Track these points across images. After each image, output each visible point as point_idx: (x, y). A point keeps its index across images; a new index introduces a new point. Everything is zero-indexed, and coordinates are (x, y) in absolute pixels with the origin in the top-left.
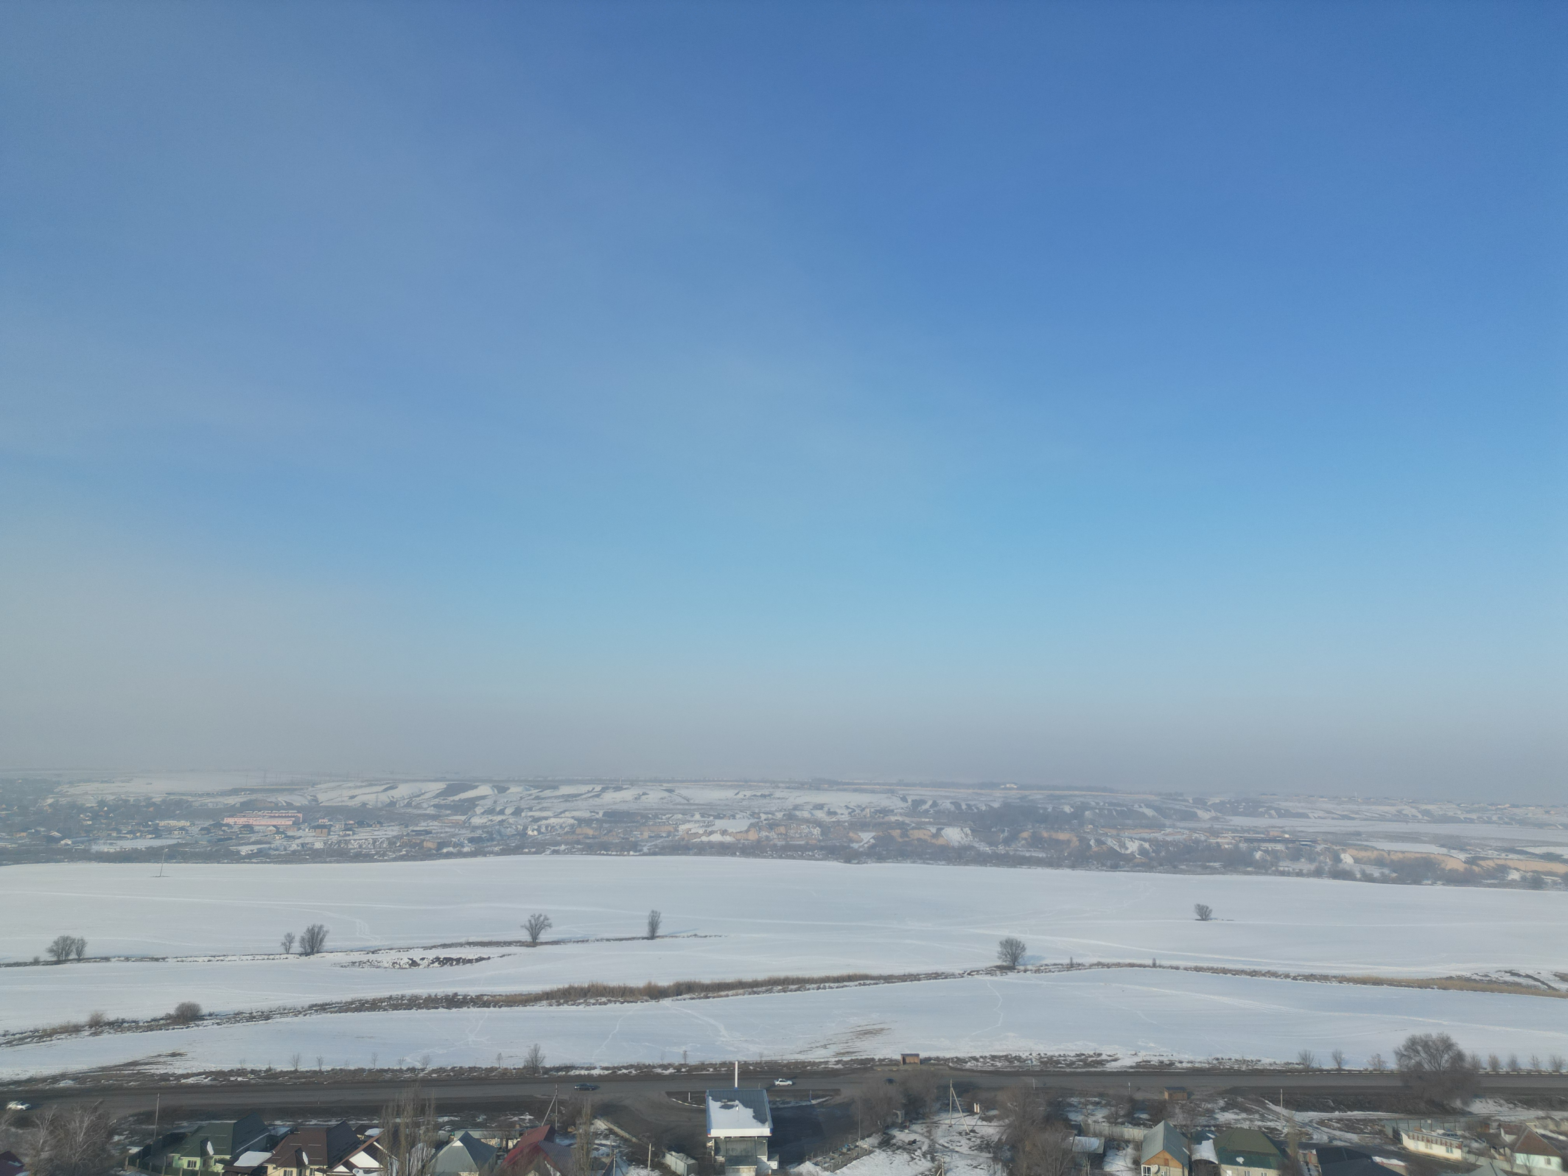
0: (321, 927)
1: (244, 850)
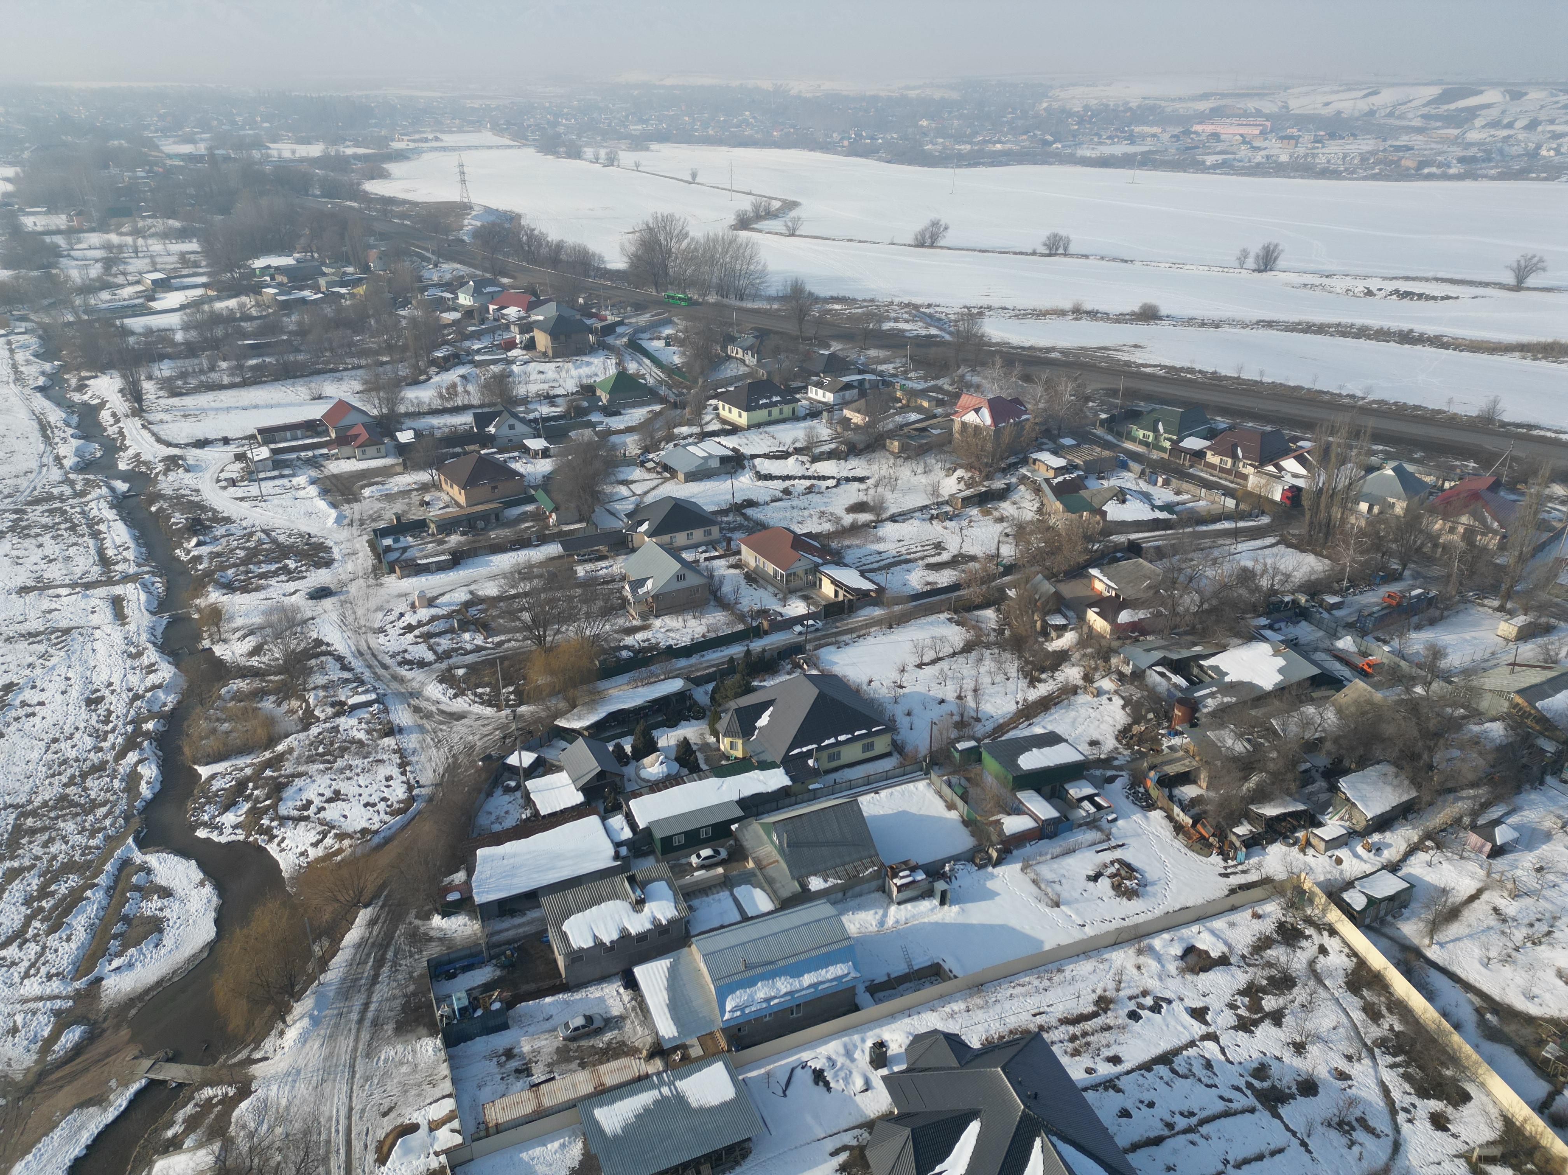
0: (1276, 246)
1: (1210, 160)
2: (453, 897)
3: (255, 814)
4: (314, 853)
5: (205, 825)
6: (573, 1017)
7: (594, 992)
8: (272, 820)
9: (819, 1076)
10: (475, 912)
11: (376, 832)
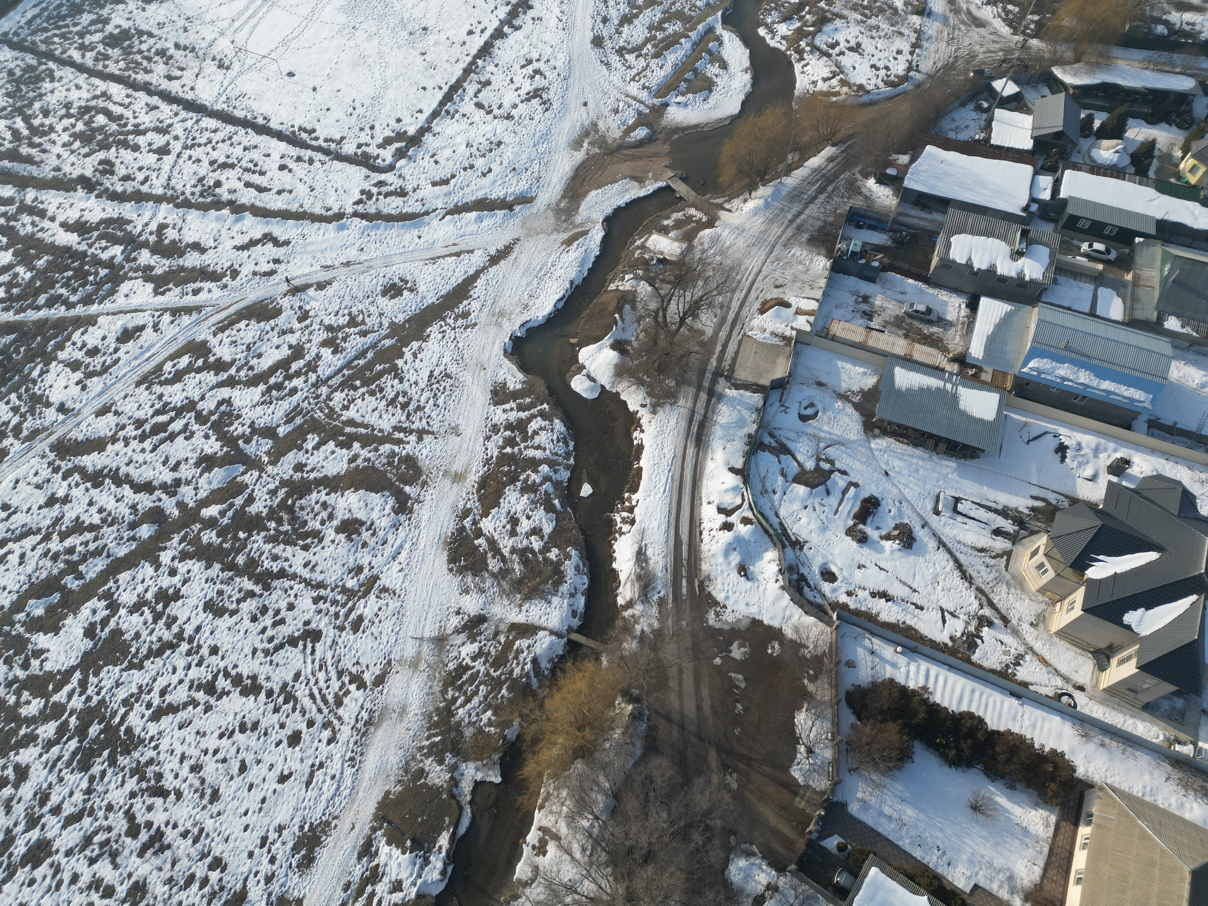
2: (891, 171)
3: (800, 34)
4: (822, 86)
5: (767, 26)
6: (920, 303)
7: (944, 296)
8: (808, 45)
9: (1062, 449)
10: (899, 191)
11: (868, 92)
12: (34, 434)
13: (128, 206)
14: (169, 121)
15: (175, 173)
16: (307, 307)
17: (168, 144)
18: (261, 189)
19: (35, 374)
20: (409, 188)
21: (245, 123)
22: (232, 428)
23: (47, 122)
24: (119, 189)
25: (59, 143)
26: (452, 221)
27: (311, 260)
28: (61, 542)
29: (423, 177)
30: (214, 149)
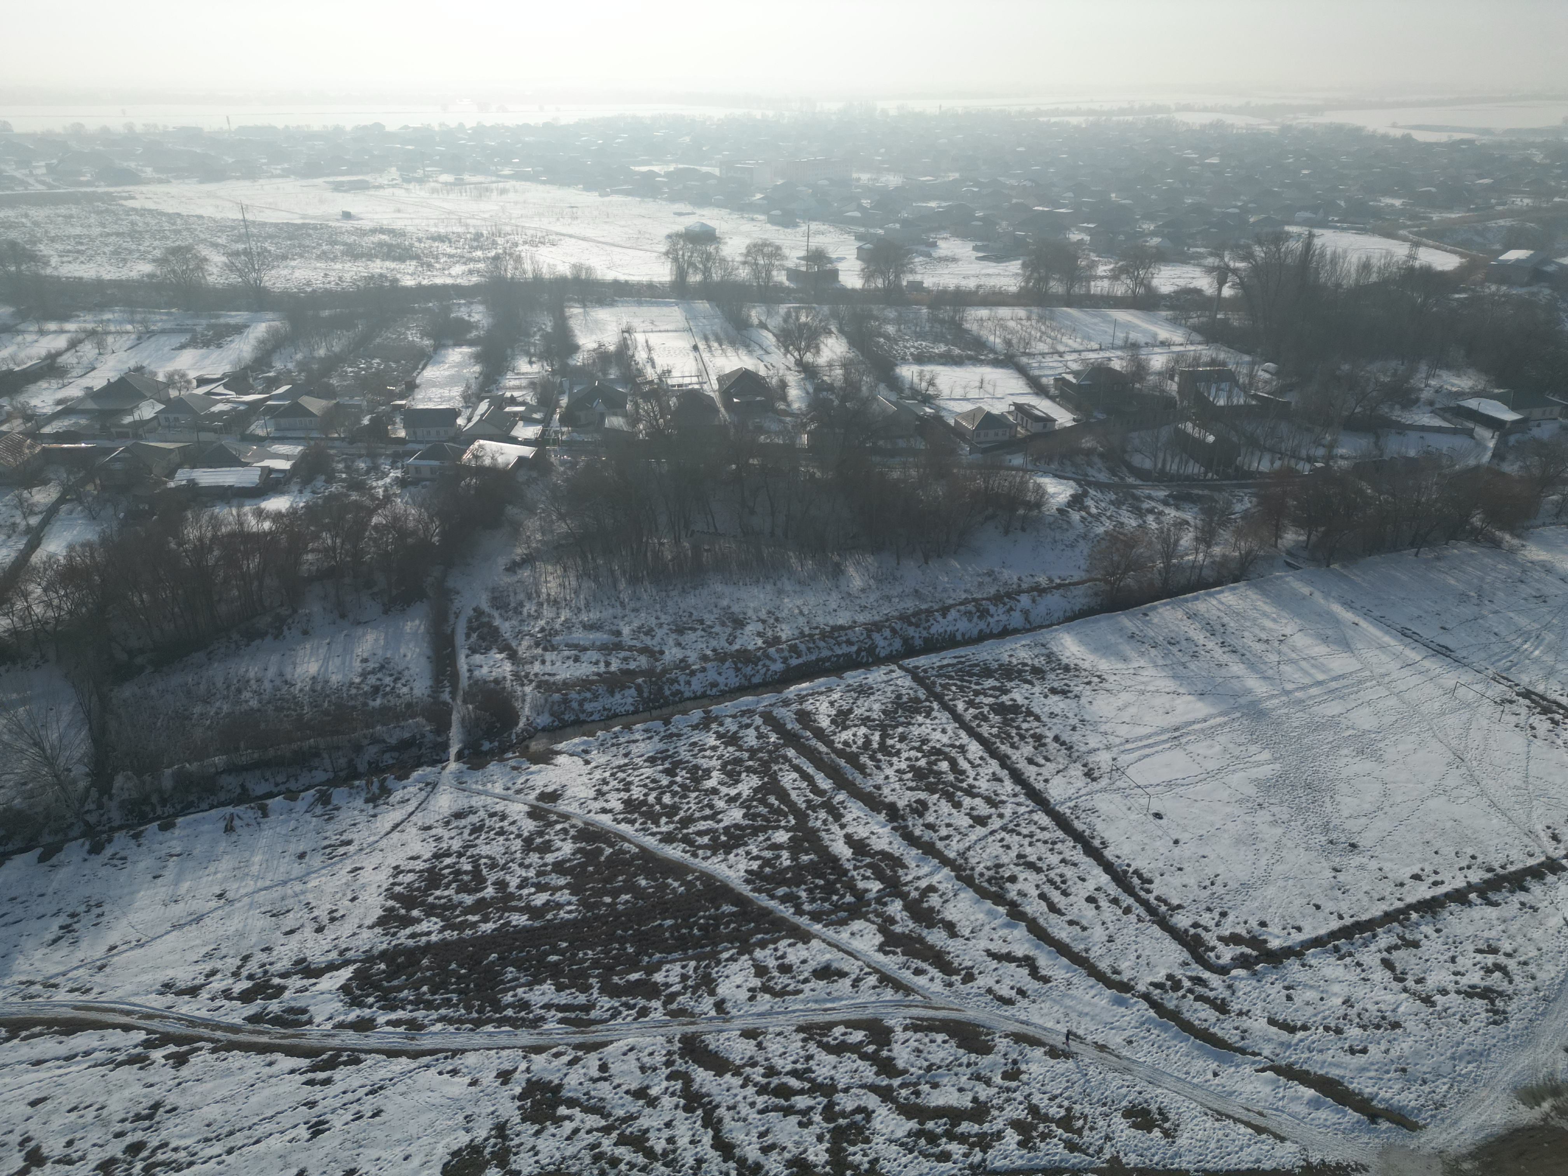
12: (682, 1012)
13: (914, 852)
14: (1004, 798)
15: (978, 847)
16: (1023, 1067)
17: (990, 817)
18: (1053, 908)
19: (725, 955)
20: (1235, 1007)
21: (1079, 837)
22: (852, 1149)
23: (898, 746)
24: (917, 832)
25: (895, 767)
26: (1273, 1082)
27: (1060, 1015)
28: (615, 1145)
29: (1260, 1004)
30: (1031, 844)
